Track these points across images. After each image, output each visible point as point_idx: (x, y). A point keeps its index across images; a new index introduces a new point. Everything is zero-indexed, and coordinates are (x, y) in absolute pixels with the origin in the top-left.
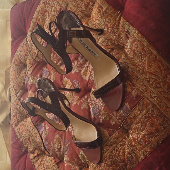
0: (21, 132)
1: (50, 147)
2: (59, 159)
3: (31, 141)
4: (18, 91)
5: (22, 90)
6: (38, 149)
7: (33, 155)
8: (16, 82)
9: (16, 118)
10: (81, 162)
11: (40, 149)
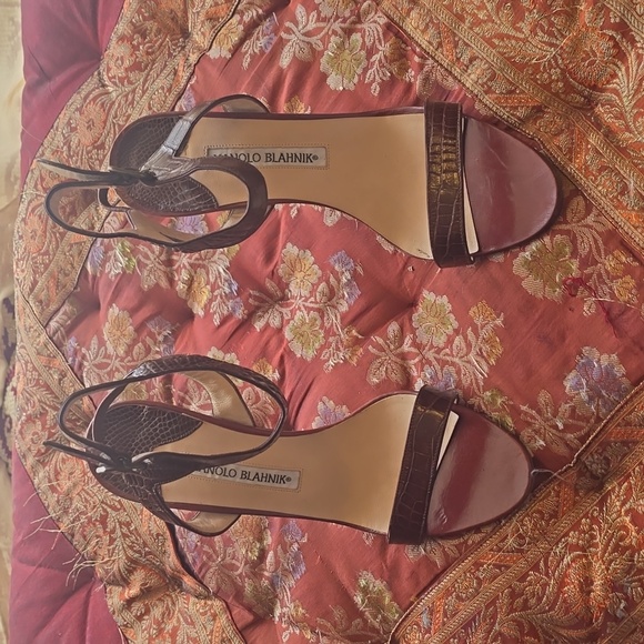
0: (65, 488)
1: (210, 557)
2: (250, 609)
3: (113, 531)
4: (53, 307)
5: (72, 304)
6: (144, 567)
7: (122, 594)
8: (46, 267)
9: (40, 428)
10: (362, 624)
11: (157, 567)
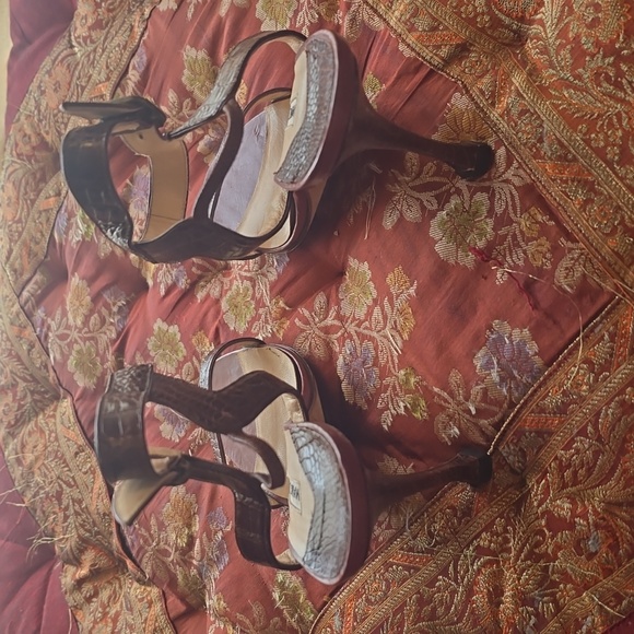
0: (28, 461)
1: (146, 541)
2: (182, 599)
3: (67, 508)
6: (94, 547)
7: (75, 574)
10: (280, 623)
11: (106, 548)
